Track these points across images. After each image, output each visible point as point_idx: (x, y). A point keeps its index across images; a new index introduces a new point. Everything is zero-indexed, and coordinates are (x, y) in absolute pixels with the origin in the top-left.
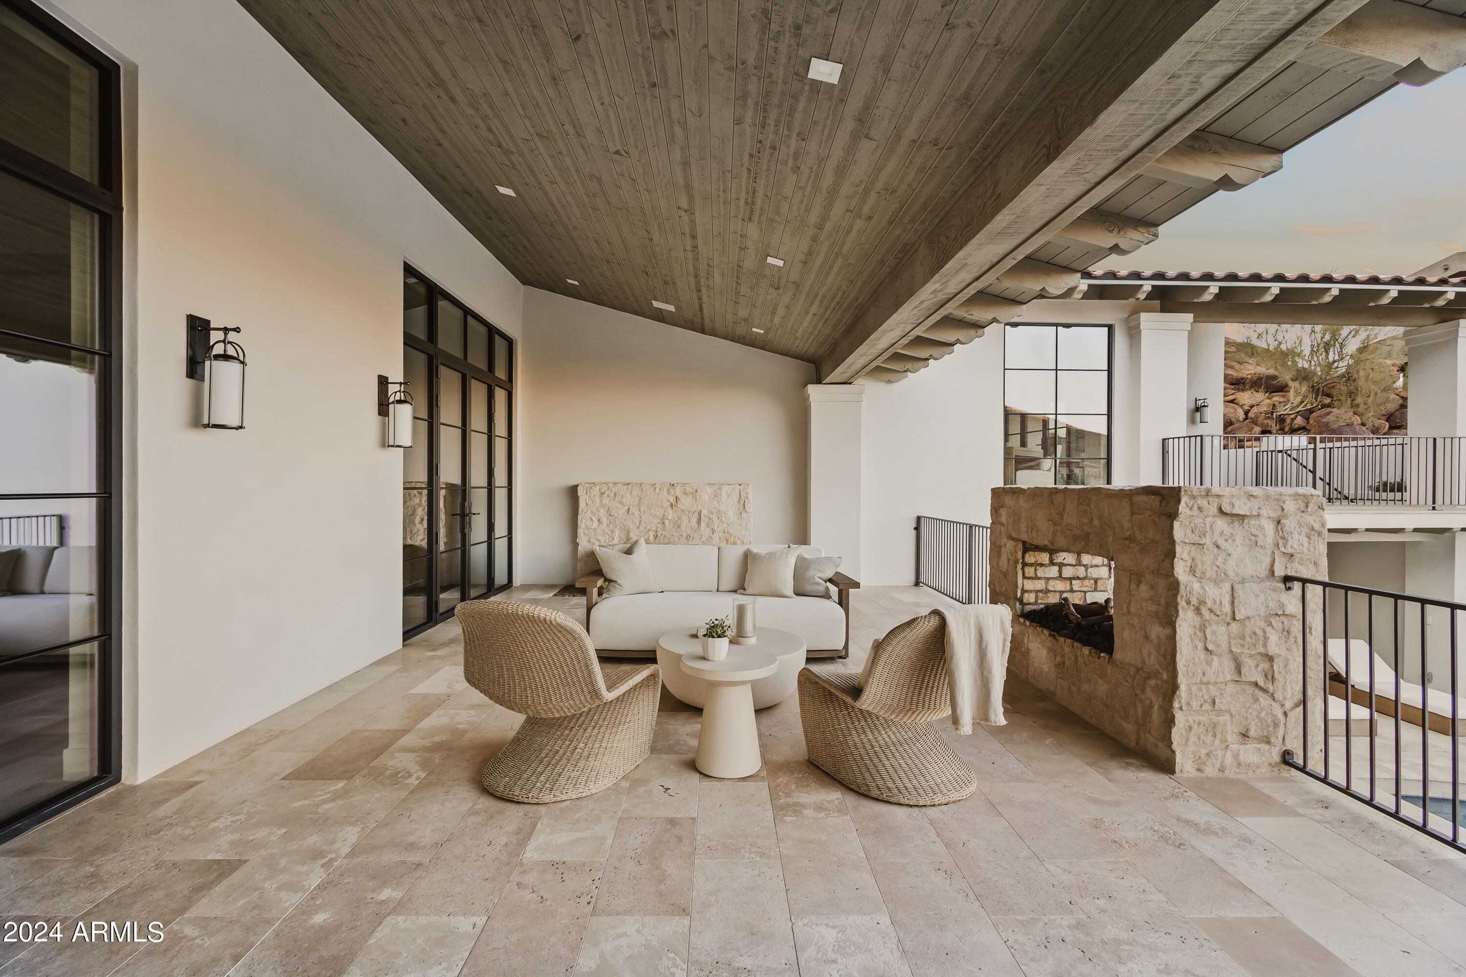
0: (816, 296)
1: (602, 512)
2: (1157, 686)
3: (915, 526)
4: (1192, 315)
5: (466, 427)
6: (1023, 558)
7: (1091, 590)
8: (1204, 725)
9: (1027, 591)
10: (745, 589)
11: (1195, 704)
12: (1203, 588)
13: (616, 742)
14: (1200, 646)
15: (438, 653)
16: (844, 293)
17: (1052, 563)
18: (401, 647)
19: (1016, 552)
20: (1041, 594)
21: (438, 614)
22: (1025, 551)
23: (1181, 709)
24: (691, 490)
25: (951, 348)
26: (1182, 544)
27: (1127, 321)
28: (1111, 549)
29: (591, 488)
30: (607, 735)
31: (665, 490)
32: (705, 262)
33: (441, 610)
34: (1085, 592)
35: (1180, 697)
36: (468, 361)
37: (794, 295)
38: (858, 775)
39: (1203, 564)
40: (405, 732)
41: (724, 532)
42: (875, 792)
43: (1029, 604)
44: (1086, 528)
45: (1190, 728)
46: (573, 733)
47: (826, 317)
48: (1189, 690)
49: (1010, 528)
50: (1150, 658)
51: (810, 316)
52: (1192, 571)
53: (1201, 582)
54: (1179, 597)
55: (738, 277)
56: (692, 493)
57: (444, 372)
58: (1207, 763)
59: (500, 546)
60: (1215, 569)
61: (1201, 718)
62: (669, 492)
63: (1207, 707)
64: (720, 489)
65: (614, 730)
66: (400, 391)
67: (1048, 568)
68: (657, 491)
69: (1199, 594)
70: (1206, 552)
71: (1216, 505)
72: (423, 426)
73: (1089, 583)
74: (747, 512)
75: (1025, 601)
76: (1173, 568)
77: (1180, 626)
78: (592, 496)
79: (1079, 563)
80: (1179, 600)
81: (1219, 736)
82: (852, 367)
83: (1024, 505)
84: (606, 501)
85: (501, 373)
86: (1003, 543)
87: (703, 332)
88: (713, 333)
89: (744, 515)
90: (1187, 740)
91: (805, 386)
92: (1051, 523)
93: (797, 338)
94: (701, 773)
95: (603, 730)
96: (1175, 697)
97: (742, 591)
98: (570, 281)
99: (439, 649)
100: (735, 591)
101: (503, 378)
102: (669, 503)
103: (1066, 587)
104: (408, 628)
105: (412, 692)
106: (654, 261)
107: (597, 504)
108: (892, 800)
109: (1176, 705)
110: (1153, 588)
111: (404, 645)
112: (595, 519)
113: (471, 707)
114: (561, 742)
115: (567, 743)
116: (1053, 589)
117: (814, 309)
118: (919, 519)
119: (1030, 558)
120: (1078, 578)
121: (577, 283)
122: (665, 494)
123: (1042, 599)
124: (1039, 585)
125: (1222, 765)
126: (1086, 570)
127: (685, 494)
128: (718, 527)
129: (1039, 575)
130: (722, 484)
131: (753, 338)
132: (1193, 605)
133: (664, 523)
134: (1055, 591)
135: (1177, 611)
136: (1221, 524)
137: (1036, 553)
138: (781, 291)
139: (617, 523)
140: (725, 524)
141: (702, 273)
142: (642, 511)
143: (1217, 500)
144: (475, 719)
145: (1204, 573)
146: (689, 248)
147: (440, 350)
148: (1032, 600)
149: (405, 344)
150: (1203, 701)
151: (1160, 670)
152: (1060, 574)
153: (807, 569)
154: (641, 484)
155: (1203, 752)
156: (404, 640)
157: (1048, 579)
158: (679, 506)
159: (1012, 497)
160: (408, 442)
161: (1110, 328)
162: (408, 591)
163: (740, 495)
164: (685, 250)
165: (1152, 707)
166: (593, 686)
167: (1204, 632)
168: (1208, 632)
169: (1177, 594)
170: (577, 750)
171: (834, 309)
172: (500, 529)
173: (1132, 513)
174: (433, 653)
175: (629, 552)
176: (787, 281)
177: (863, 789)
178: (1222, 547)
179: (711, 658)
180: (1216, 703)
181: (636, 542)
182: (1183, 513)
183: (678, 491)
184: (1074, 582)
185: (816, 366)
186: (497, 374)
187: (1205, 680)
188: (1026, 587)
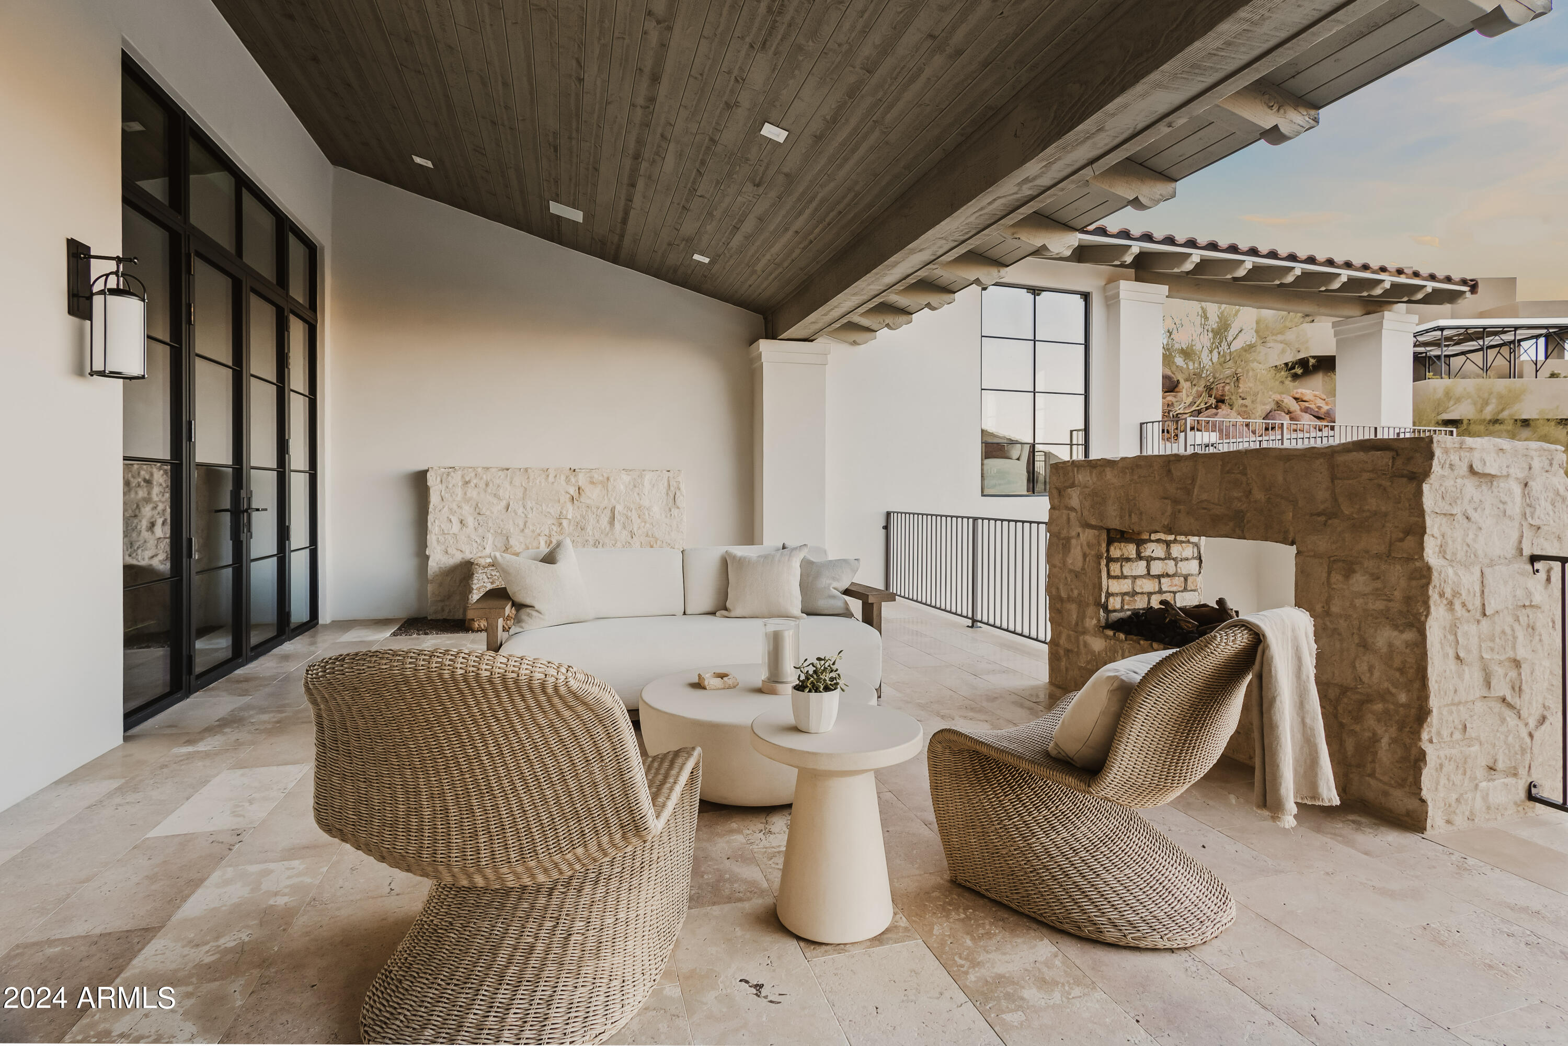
0: (813, 198)
1: (467, 509)
2: (1386, 712)
3: (884, 524)
4: (1167, 287)
5: (241, 367)
6: (1108, 551)
7: (1180, 589)
8: (1455, 761)
9: (1113, 595)
10: (726, 609)
11: (1445, 733)
12: (1456, 574)
13: (642, 905)
14: (1451, 653)
15: (202, 747)
16: (856, 196)
17: (1139, 557)
18: (121, 741)
19: (1099, 544)
20: (1127, 598)
21: (193, 677)
22: (1110, 542)
23: (1431, 741)
24: (601, 478)
25: (952, 296)
26: (1433, 516)
27: (1104, 289)
28: (1291, 529)
29: (448, 474)
30: (624, 896)
31: (563, 478)
32: (659, 130)
33: (198, 669)
34: (1175, 593)
35: (1431, 726)
36: (244, 260)
37: (780, 198)
38: (1070, 905)
39: (1453, 542)
40: (147, 933)
41: (647, 536)
42: (1111, 935)
43: (1115, 611)
44: (1237, 505)
45: (1441, 765)
46: (555, 901)
47: (811, 237)
48: (1440, 713)
49: (1086, 513)
50: (1372, 674)
51: (790, 233)
52: (1442, 551)
53: (1453, 567)
54: (1431, 588)
55: (703, 163)
56: (601, 482)
57: (200, 269)
58: (1457, 811)
59: (299, 563)
60: (1465, 548)
61: (1454, 751)
62: (568, 480)
63: (1458, 735)
64: (641, 476)
65: (635, 882)
66: (116, 273)
67: (1135, 564)
68: (551, 478)
69: (1454, 582)
70: (1456, 525)
71: (1466, 460)
72: (163, 353)
73: (1179, 581)
74: (678, 508)
75: (1110, 607)
76: (1422, 549)
77: (1430, 627)
78: (450, 486)
79: (1168, 557)
80: (1430, 592)
81: (1469, 773)
82: (831, 313)
83: (1115, 481)
84: (472, 493)
85: (298, 292)
86: (1074, 534)
87: (615, 260)
88: (631, 264)
89: (675, 512)
90: (1438, 783)
91: (753, 341)
92: (1166, 501)
93: (754, 272)
94: (799, 938)
95: (614, 884)
96: (1425, 726)
97: (724, 612)
98: (418, 160)
99: (202, 739)
100: (713, 613)
101: (301, 301)
102: (568, 496)
103: (1154, 587)
104: (134, 704)
105: (152, 834)
106: (574, 126)
107: (459, 498)
108: (1142, 944)
109: (1425, 736)
110: (1378, 578)
111: (126, 739)
112: (455, 520)
113: (291, 853)
114: (535, 926)
115: (548, 924)
116: (1140, 591)
117: (798, 224)
118: (888, 514)
119: (1115, 552)
120: (1168, 575)
121: (429, 164)
122: (563, 483)
123: (1128, 604)
124: (1126, 586)
125: (1471, 812)
126: (1176, 565)
127: (592, 483)
128: (639, 528)
129: (1125, 573)
130: (644, 471)
131: (689, 272)
132: (1447, 599)
133: (561, 524)
134: (1142, 593)
135: (1428, 608)
136: (1470, 486)
137: (1123, 544)
138: (761, 190)
139: (490, 524)
140: (648, 525)
141: (647, 153)
142: (528, 508)
143: (1468, 454)
144: (308, 880)
145: (1454, 554)
146: (640, 101)
147: (194, 227)
148: (1118, 606)
149: (125, 200)
150: (1453, 729)
151: (1394, 691)
152: (1148, 571)
153: (818, 575)
154: (526, 470)
155: (1454, 796)
156: (126, 729)
157: (1135, 578)
158: (582, 500)
159: (1091, 473)
160: (135, 367)
161: (1086, 296)
162: (132, 640)
163: (669, 485)
164: (633, 105)
165: (1379, 741)
166: (631, 812)
167: (1456, 635)
168: (1459, 634)
169: (1428, 584)
170: (573, 938)
171: (829, 224)
172: (299, 536)
173: (1333, 478)
174: (190, 749)
175: (549, 559)
176: (778, 171)
177: (1088, 930)
178: (1473, 519)
179: (813, 729)
180: (1468, 729)
181: (559, 545)
182: (1435, 472)
183: (582, 480)
184: (1163, 580)
185: (765, 319)
186: (292, 293)
187: (1456, 700)
188: (1111, 590)
